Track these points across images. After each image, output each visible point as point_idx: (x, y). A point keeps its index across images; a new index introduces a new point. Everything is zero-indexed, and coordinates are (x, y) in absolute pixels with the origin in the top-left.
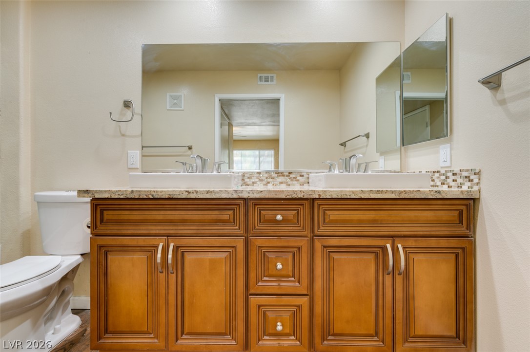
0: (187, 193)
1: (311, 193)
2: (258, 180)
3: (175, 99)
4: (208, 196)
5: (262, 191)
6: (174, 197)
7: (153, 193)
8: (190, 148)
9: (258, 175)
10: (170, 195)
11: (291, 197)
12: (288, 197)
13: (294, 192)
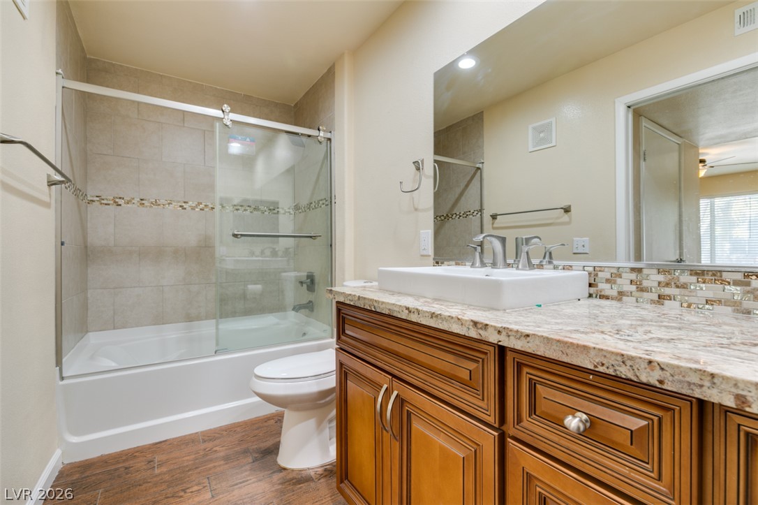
0: (407, 312)
1: (694, 379)
2: (633, 288)
3: (541, 132)
4: (432, 323)
5: (528, 336)
6: (395, 315)
7: (376, 304)
8: (567, 210)
9: (633, 276)
10: (389, 310)
11: (611, 372)
12: (601, 369)
13: (624, 359)
